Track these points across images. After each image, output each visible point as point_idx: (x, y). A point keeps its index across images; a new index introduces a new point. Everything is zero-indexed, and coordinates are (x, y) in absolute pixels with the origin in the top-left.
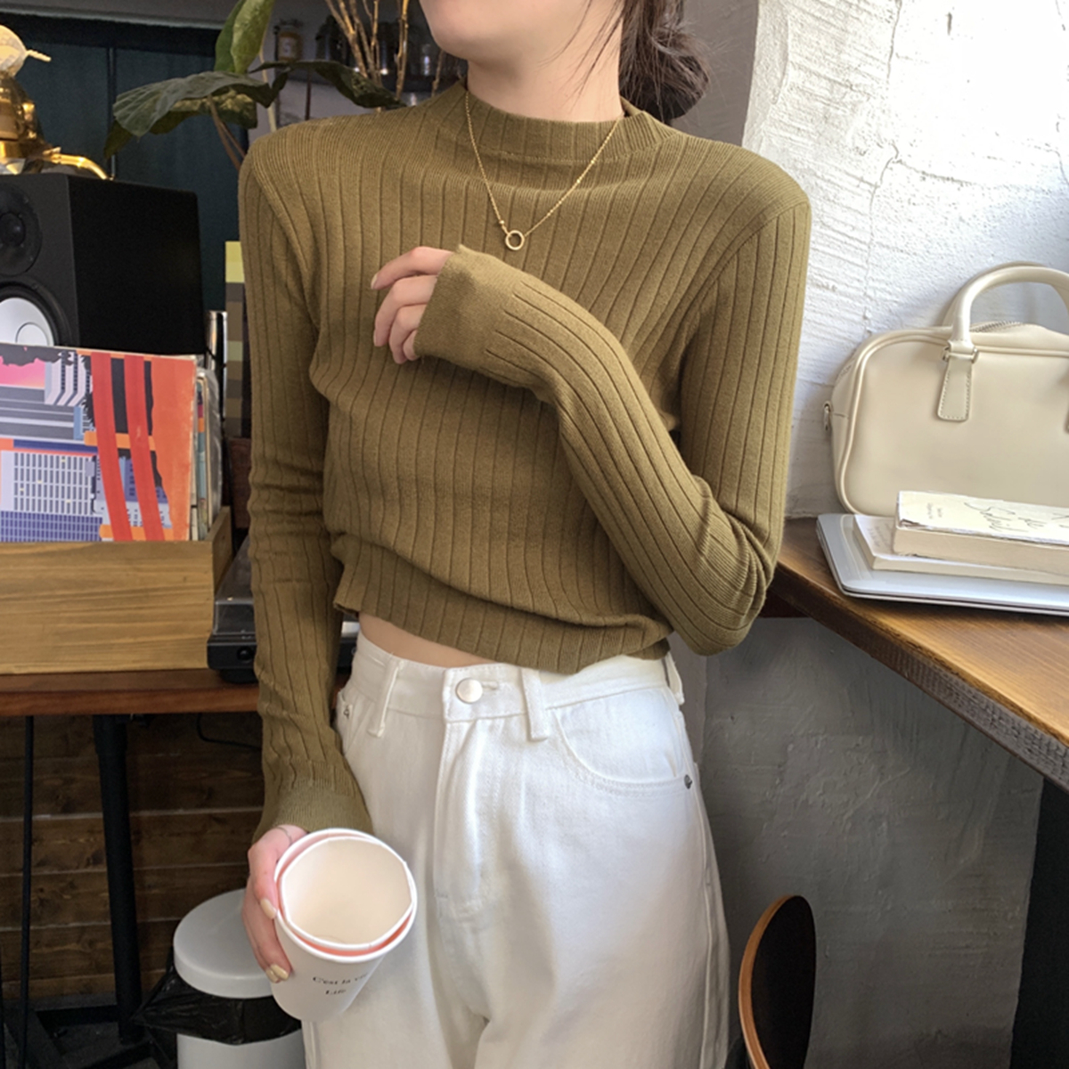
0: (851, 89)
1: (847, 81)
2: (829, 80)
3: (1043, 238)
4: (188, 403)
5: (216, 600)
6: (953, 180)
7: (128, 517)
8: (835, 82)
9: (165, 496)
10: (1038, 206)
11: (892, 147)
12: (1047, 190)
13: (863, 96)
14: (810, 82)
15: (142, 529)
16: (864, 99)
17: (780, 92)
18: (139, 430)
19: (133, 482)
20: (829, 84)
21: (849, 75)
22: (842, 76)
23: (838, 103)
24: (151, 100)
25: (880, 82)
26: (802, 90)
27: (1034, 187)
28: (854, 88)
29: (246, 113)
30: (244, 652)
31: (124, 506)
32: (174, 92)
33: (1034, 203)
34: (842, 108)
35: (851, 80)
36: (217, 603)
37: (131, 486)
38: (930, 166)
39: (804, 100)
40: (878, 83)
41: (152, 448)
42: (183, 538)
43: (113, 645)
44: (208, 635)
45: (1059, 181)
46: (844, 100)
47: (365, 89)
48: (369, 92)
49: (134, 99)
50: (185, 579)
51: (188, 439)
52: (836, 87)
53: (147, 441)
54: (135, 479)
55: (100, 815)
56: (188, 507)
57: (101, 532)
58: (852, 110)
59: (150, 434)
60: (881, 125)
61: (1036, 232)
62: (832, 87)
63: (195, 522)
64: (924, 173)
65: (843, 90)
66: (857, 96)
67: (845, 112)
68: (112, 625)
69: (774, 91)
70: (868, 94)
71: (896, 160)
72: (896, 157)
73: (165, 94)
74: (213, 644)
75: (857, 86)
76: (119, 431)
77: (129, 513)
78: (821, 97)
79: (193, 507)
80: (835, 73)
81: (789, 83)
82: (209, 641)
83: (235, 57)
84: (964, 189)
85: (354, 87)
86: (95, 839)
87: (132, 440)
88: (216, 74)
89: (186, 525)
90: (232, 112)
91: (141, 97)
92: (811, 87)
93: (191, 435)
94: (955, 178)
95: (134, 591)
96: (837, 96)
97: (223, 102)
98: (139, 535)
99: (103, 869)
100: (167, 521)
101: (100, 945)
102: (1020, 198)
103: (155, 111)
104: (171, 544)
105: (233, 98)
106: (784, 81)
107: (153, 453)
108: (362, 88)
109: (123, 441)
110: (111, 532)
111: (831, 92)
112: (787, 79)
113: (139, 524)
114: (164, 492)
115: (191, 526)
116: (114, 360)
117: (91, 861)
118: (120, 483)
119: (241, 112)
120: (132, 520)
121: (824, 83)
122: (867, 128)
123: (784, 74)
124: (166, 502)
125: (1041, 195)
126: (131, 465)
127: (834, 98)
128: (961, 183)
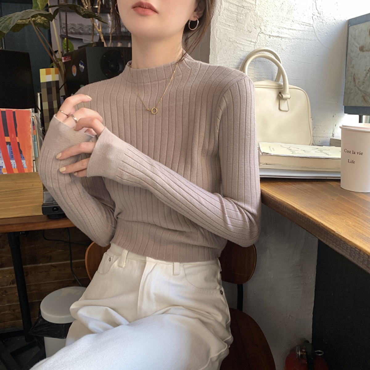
0: (244, 8)
1: (242, 5)
2: (237, 5)
3: (310, 55)
4: (29, 125)
5: (44, 192)
6: (279, 37)
7: (11, 165)
8: (238, 6)
9: (24, 157)
10: (307, 44)
11: (259, 28)
12: (310, 39)
13: (248, 10)
14: (230, 7)
15: (17, 169)
16: (249, 12)
17: (221, 11)
18: (13, 135)
19: (12, 153)
20: (237, 7)
21: (243, 3)
22: (241, 4)
23: (240, 14)
24: (9, 20)
25: (253, 5)
26: (228, 10)
27: (306, 38)
28: (245, 8)
29: (45, 24)
30: (55, 209)
31: (10, 162)
32: (17, 17)
33: (306, 43)
34: (242, 16)
35: (243, 5)
36: (44, 193)
37: (12, 154)
38: (271, 33)
39: (229, 14)
40: (252, 5)
41: (18, 141)
42: (31, 171)
43: (10, 209)
44: (42, 204)
45: (314, 36)
46: (242, 13)
47: (85, 12)
48: (87, 13)
49: (3, 20)
50: (33, 185)
51: (30, 138)
52: (239, 8)
53: (16, 138)
54: (13, 152)
55: (13, 268)
56: (32, 161)
57: (3, 171)
58: (245, 16)
59: (17, 136)
60: (255, 20)
61: (307, 53)
62: (238, 8)
63: (35, 166)
64: (270, 35)
65: (242, 9)
66: (246, 11)
67: (243, 17)
68: (9, 202)
69: (219, 11)
70: (250, 10)
71: (261, 33)
72: (261, 31)
73: (14, 18)
74: (44, 207)
75: (246, 7)
76: (5, 136)
77: (12, 164)
78: (234, 12)
79: (34, 160)
80: (238, 3)
81: (223, 7)
82: (42, 206)
83: (39, 4)
84: (283, 39)
85: (82, 12)
86: (12, 276)
87: (11, 139)
88: (32, 10)
89: (32, 167)
90: (40, 24)
91: (6, 19)
92: (231, 8)
93: (31, 136)
94: (280, 36)
95: (15, 190)
96: (240, 11)
97: (37, 20)
98: (16, 171)
99: (15, 285)
100: (25, 166)
101: (17, 311)
102: (301, 42)
103: (11, 24)
104: (27, 173)
105: (40, 18)
106: (222, 7)
107: (18, 143)
108: (84, 12)
109: (8, 139)
110: (6, 171)
111: (238, 10)
112: (222, 6)
113: (15, 167)
114: (23, 156)
115: (34, 167)
116: (2, 112)
117: (11, 283)
118: (8, 154)
119: (44, 23)
120: (13, 166)
121: (235, 7)
122: (251, 23)
123: (221, 4)
124: (24, 159)
125: (308, 41)
126: (11, 148)
127: (239, 12)
128: (282, 38)
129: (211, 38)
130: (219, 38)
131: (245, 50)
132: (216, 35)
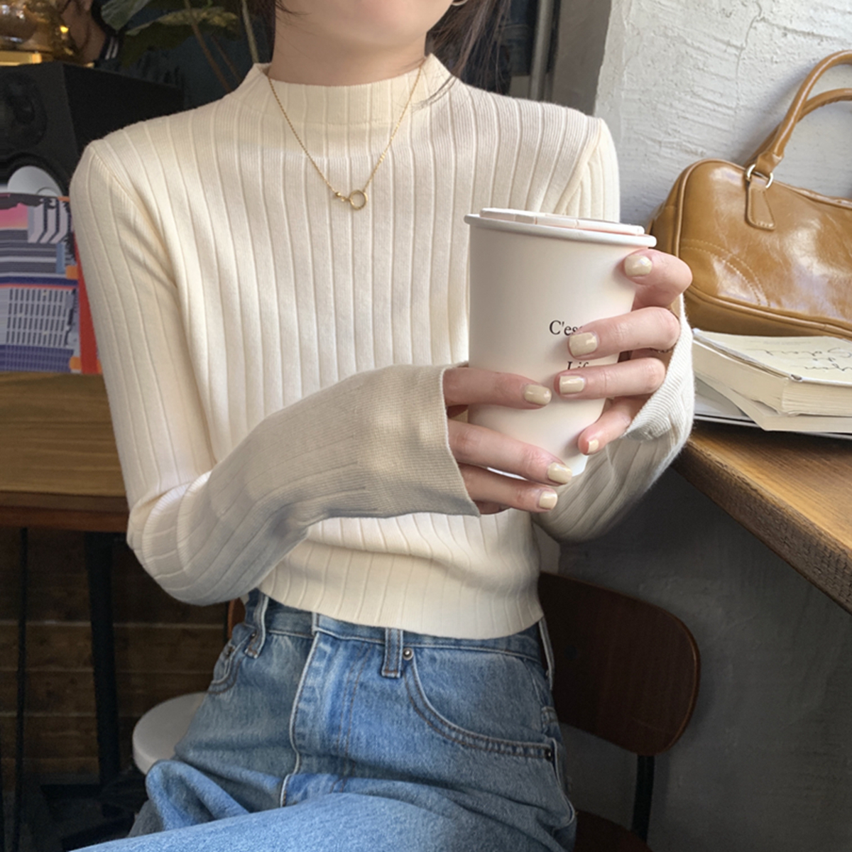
6: (813, 34)
11: (755, 5)
57: (71, 364)
64: (785, 28)
71: (759, 18)
72: (759, 15)
84: (824, 43)
94: (816, 33)
110: (79, 364)
128: (821, 38)
129: (610, 23)
130: (632, 25)
131: (707, 67)
132: (627, 16)
